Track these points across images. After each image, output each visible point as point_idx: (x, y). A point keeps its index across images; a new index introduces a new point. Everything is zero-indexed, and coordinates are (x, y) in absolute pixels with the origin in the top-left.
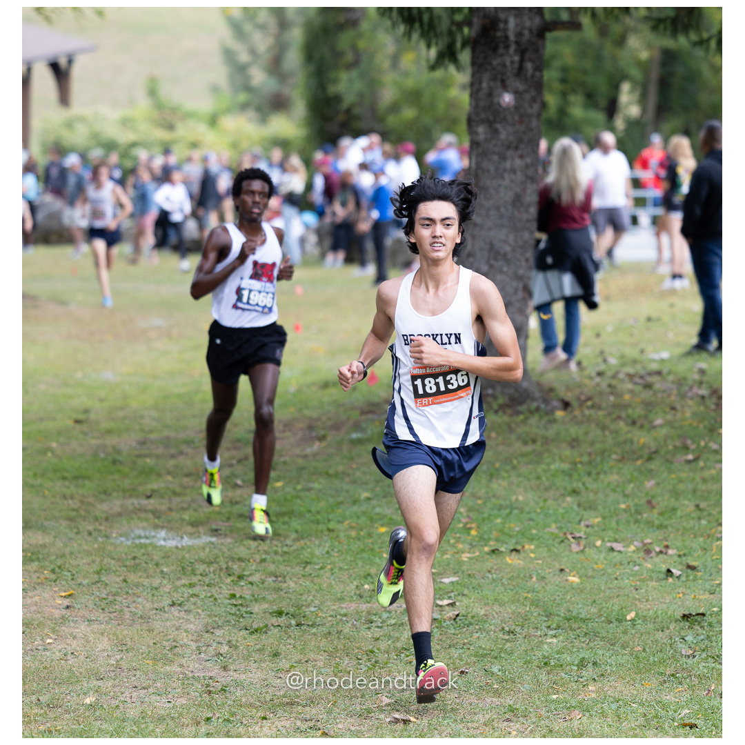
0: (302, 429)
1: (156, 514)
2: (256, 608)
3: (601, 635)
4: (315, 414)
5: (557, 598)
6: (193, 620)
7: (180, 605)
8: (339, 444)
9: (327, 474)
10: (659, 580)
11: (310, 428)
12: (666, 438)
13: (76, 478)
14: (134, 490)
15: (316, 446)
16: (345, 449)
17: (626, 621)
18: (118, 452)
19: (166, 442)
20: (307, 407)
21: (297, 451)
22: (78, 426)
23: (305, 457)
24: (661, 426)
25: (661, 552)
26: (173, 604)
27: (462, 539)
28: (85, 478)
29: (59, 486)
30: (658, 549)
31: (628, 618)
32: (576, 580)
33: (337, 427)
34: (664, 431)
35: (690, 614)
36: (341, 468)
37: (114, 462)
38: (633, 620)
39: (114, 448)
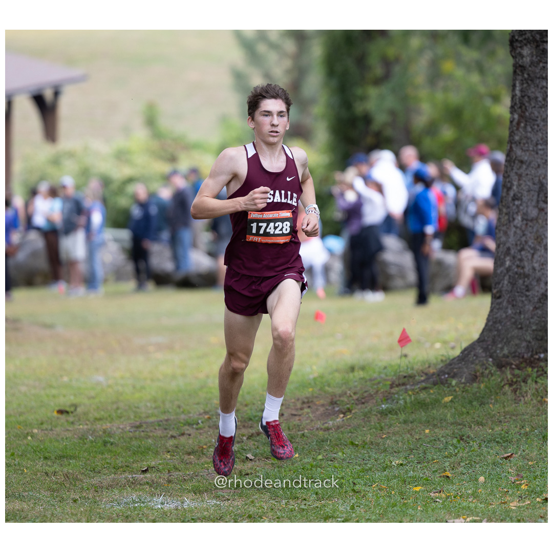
0: (323, 405)
1: (151, 484)
4: (338, 391)
8: (366, 416)
9: (352, 444)
11: (333, 403)
13: (61, 457)
14: (127, 466)
15: (340, 419)
16: (374, 419)
18: (110, 435)
19: (165, 425)
20: (329, 385)
22: (63, 417)
23: (328, 429)
27: (510, 493)
28: (71, 457)
29: (40, 464)
33: (362, 401)
36: (368, 438)
37: (105, 443)
39: (105, 432)
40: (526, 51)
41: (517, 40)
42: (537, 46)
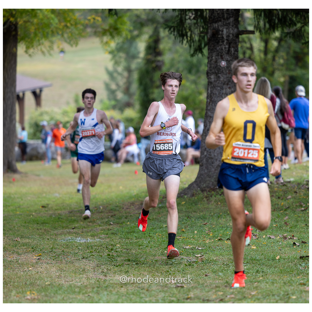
0: (138, 205)
1: (76, 233)
2: (119, 259)
3: (265, 264)
5: (247, 253)
6: (92, 263)
7: (86, 258)
10: (290, 247)
12: (293, 202)
13: (43, 223)
14: (67, 227)
16: (157, 210)
17: (276, 259)
18: (61, 215)
20: (140, 197)
21: (137, 212)
22: (44, 209)
24: (290, 198)
25: (291, 238)
26: (83, 258)
27: (206, 237)
28: (47, 223)
29: (35, 226)
30: (289, 237)
31: (277, 258)
32: (255, 247)
34: (292, 200)
35: (303, 256)
36: (155, 217)
37: (59, 218)
38: (279, 259)
39: (59, 214)
40: (212, 77)
41: (209, 73)
42: (217, 75)
